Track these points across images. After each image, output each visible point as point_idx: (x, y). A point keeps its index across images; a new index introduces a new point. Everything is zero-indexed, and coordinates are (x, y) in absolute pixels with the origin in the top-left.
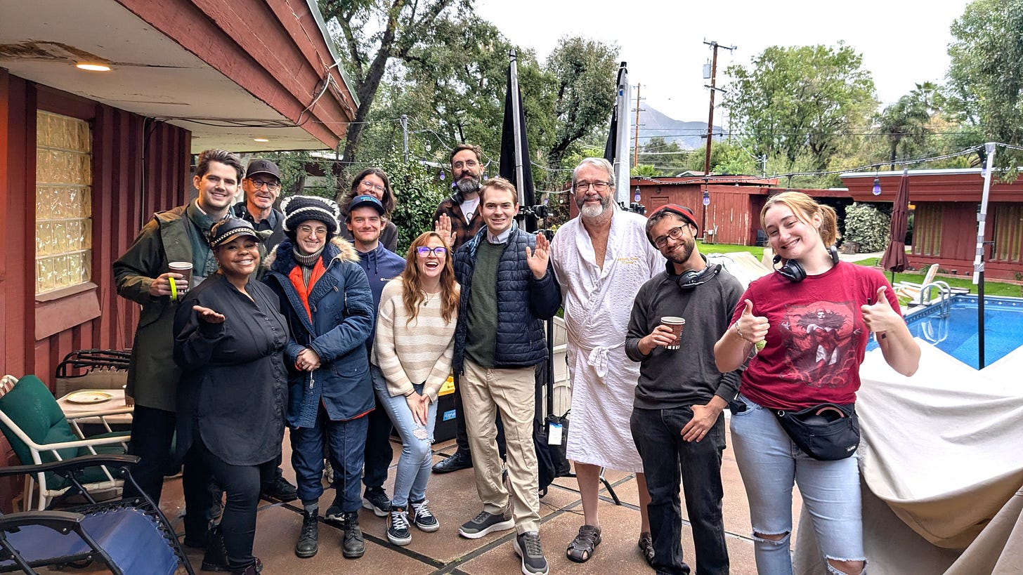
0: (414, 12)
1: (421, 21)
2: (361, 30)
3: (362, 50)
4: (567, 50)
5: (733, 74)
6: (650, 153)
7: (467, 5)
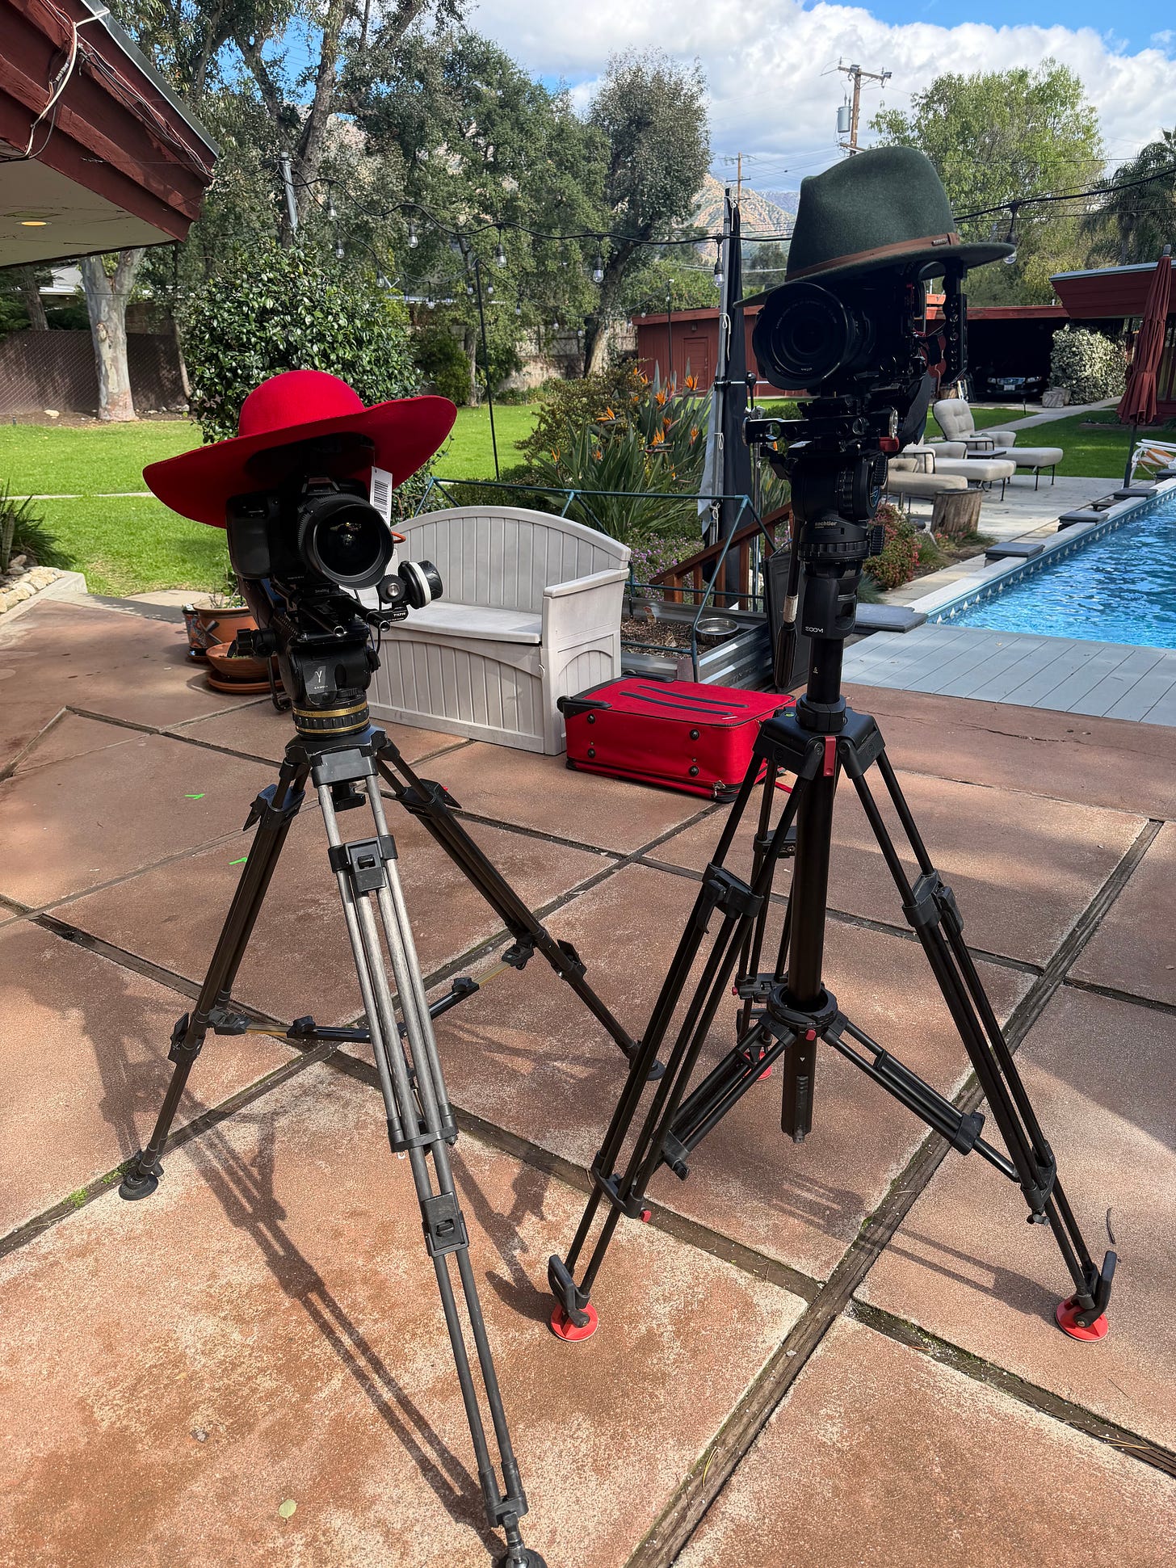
0: (364, 27)
1: (377, 42)
2: (282, 65)
3: (286, 102)
4: (621, 87)
5: (884, 126)
6: (759, 270)
7: (452, 10)
